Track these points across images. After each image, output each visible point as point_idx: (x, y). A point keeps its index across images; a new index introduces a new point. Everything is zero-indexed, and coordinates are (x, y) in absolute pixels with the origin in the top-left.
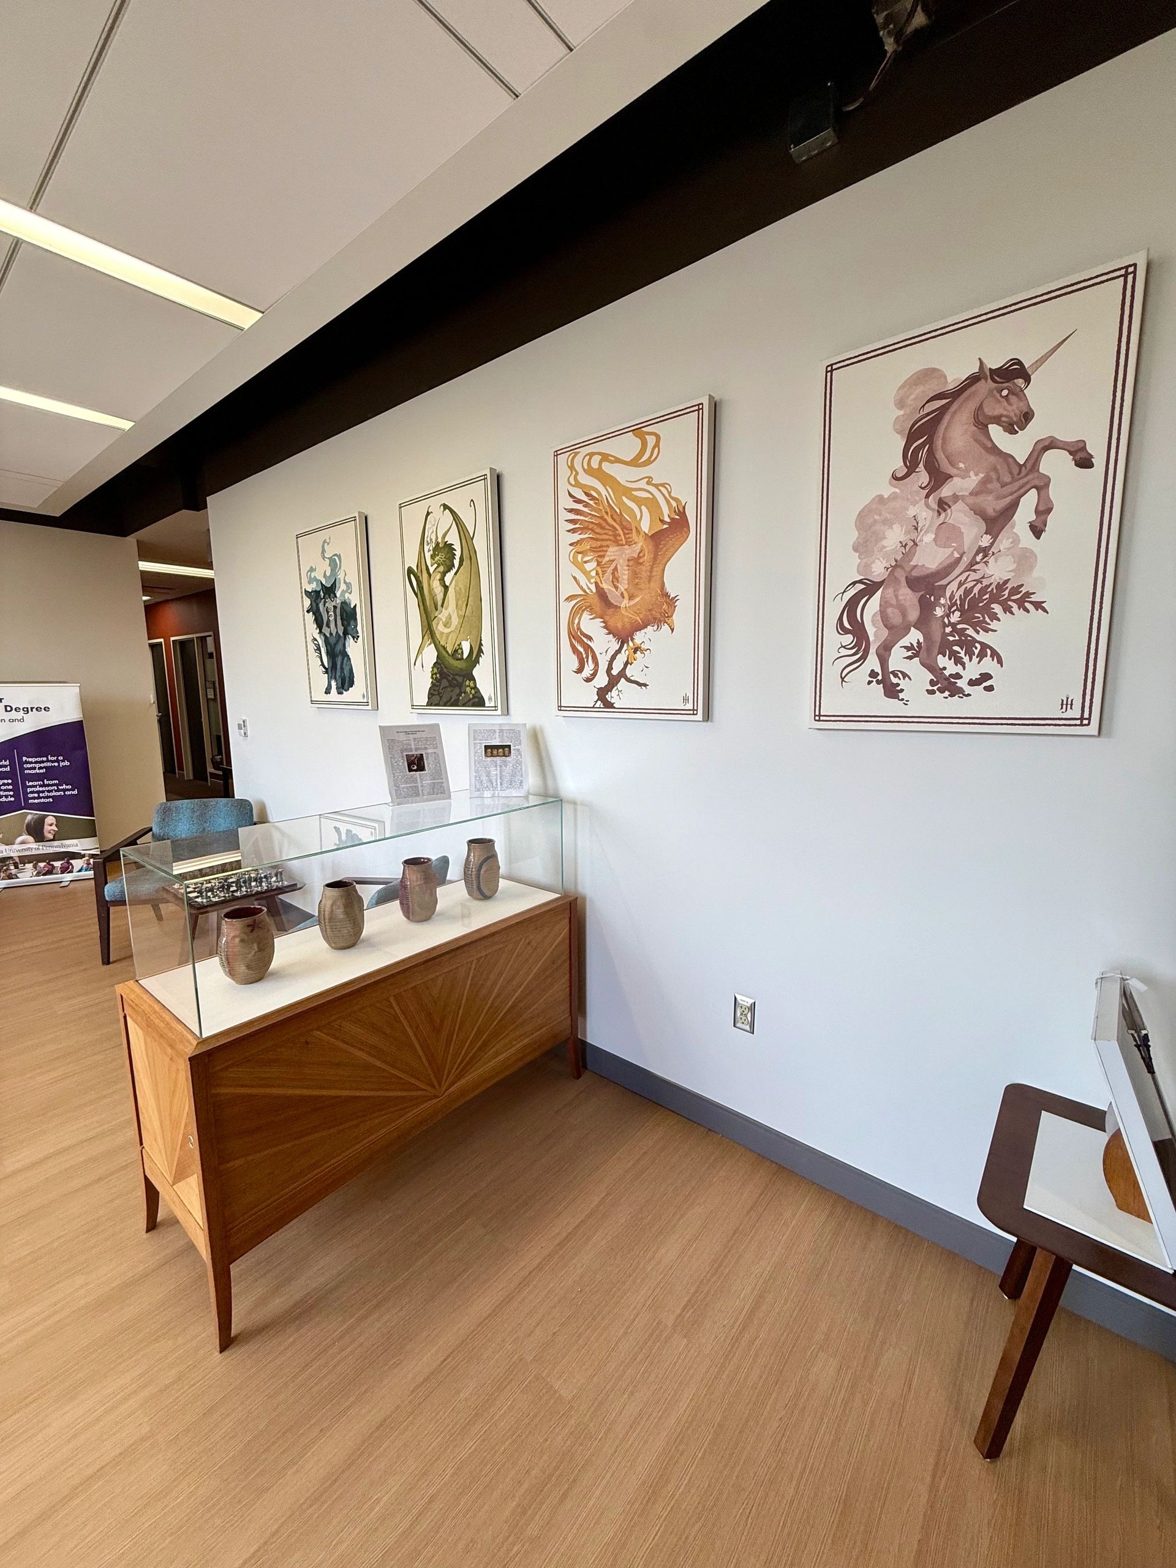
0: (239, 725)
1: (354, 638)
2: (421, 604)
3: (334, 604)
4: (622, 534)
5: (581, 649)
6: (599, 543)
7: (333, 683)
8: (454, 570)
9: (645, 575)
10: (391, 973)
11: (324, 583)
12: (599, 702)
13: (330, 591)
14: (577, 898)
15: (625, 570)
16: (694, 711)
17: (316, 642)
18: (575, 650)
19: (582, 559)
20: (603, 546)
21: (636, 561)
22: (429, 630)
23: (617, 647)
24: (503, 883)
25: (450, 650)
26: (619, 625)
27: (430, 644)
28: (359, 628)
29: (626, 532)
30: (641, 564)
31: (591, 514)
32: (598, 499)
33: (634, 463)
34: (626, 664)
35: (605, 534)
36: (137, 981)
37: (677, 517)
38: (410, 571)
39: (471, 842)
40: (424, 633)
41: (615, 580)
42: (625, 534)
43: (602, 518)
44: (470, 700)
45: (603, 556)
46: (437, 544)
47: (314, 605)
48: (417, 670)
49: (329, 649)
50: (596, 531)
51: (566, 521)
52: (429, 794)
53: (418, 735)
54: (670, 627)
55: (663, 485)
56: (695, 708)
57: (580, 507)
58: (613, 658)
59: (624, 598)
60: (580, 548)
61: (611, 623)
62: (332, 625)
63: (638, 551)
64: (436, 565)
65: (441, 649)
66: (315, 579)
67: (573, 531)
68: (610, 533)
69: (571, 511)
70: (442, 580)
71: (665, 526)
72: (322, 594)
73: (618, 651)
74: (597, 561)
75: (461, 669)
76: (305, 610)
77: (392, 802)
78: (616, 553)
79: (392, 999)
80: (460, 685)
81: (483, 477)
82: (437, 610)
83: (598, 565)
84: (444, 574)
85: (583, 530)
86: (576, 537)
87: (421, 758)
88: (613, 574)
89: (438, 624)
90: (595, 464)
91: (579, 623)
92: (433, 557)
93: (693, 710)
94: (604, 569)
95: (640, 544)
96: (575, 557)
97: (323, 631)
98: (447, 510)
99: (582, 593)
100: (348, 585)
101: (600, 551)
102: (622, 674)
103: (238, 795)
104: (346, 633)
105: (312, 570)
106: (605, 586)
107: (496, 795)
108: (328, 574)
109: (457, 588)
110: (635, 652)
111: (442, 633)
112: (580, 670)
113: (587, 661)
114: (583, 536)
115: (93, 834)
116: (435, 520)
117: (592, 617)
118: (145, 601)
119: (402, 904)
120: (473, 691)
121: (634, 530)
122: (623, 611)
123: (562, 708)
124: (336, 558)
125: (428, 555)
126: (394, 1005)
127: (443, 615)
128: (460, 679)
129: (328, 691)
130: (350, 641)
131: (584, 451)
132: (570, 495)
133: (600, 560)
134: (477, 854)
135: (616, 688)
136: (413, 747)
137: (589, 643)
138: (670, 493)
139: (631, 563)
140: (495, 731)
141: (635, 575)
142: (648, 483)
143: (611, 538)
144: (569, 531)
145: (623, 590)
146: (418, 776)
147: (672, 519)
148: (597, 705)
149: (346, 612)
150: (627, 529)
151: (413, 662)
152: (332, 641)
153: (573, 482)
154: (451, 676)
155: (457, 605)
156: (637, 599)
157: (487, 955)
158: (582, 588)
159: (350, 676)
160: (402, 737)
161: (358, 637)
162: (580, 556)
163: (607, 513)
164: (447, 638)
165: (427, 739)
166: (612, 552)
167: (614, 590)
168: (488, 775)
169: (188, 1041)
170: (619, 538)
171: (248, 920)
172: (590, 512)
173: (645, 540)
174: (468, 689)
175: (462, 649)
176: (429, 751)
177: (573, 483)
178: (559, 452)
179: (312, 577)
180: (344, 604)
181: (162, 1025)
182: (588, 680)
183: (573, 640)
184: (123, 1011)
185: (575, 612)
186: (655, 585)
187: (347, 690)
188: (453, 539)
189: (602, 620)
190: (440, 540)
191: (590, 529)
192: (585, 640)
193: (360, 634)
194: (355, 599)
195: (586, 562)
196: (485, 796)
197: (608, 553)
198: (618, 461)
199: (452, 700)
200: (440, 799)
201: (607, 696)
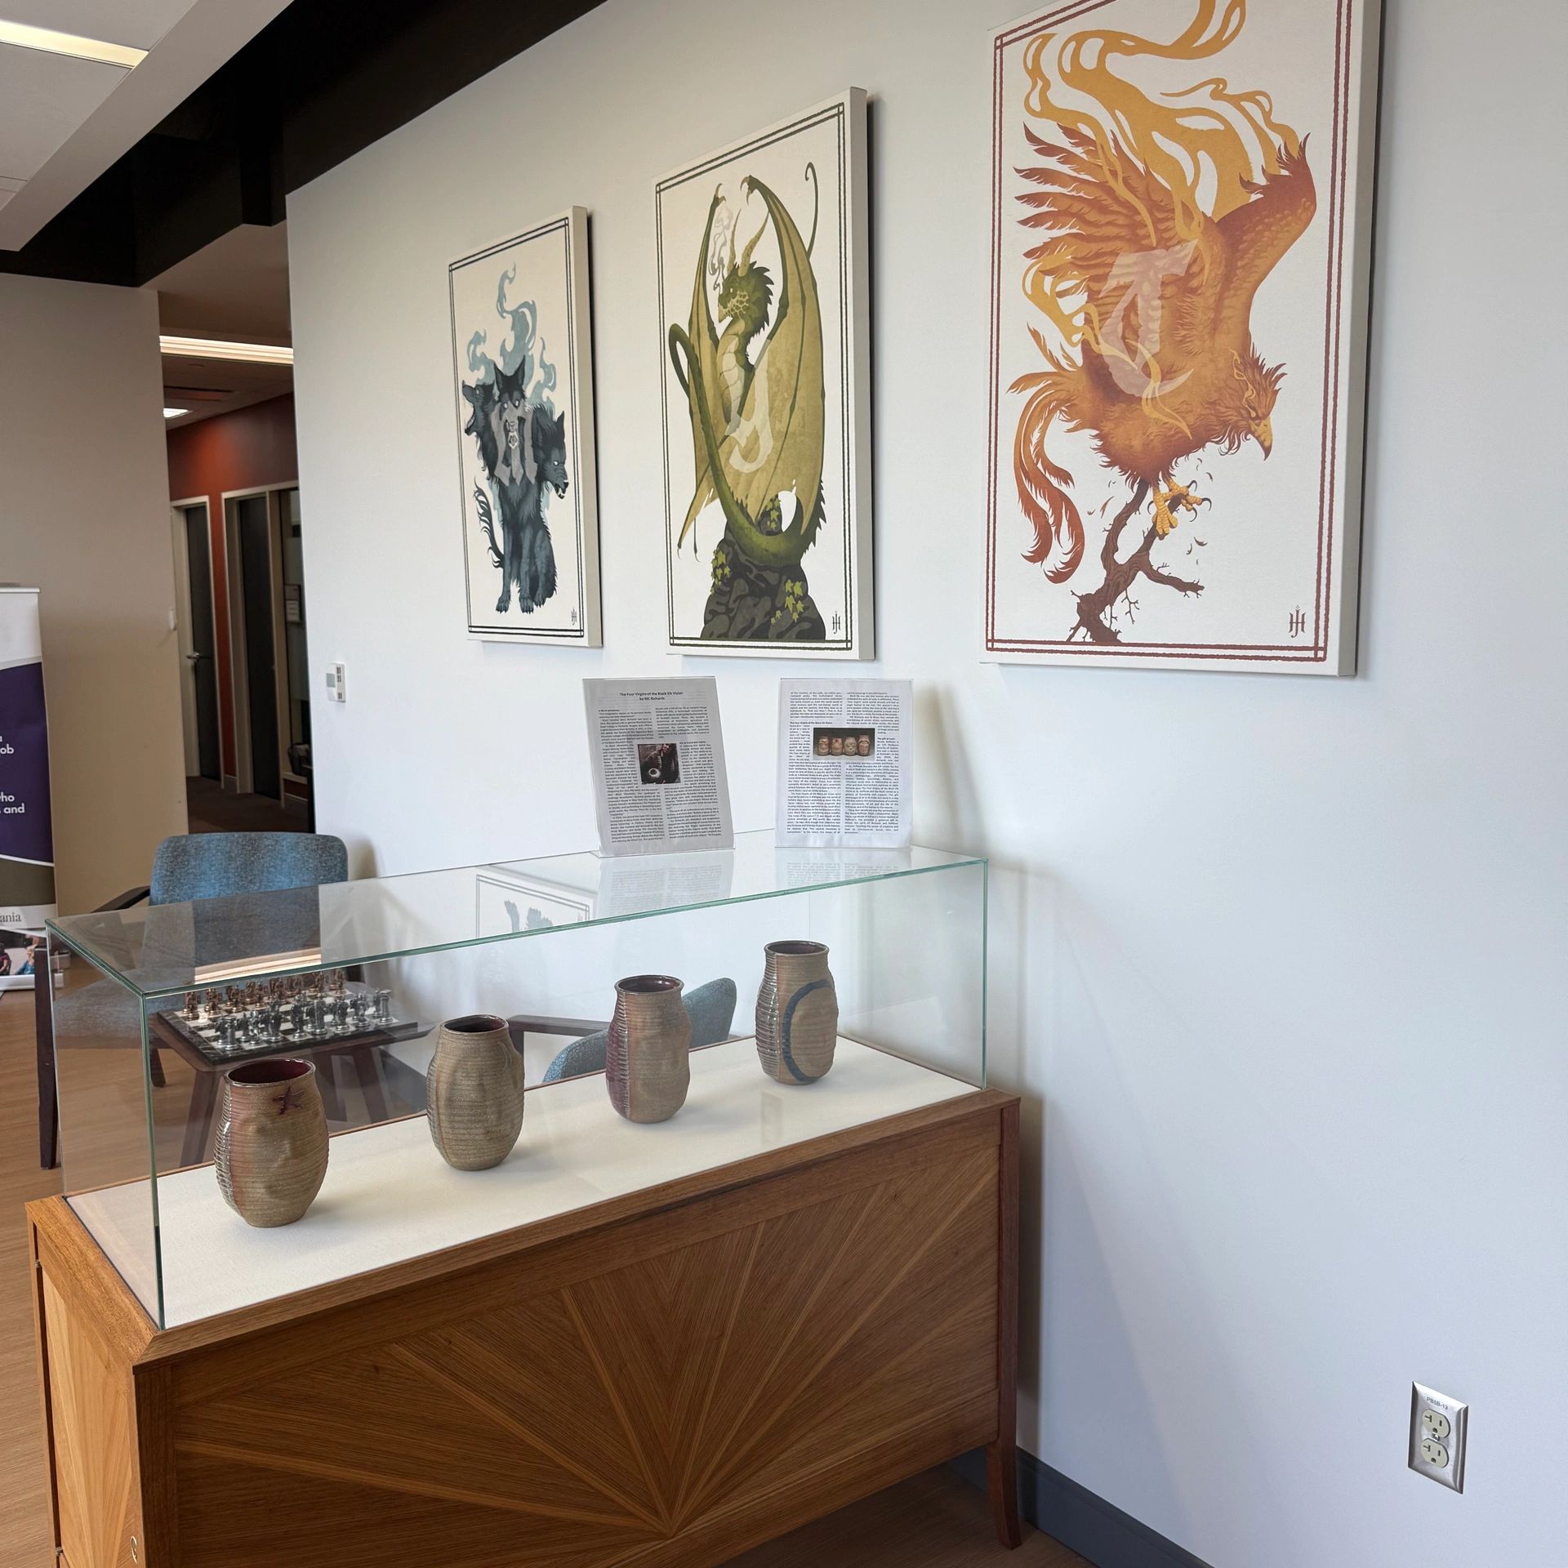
0: (329, 677)
1: (557, 487)
2: (696, 409)
3: (519, 413)
4: (1149, 222)
5: (1043, 504)
6: (1094, 247)
7: (515, 589)
8: (768, 329)
9: (1202, 317)
10: (569, 1232)
11: (500, 367)
12: (1083, 630)
13: (511, 384)
14: (1019, 1100)
15: (1154, 309)
16: (1318, 652)
17: (481, 498)
18: (1029, 506)
19: (1054, 285)
20: (1105, 254)
21: (1181, 286)
22: (711, 468)
23: (1129, 496)
24: (844, 1051)
25: (753, 511)
26: (1137, 443)
27: (713, 499)
28: (569, 466)
29: (1160, 216)
30: (1193, 291)
31: (1075, 179)
32: (1093, 143)
33: (1185, 48)
34: (1151, 536)
35: (1109, 223)
36: (65, 1198)
37: (1285, 172)
38: (676, 334)
39: (775, 948)
40: (700, 477)
41: (1130, 334)
42: (1156, 222)
43: (1103, 186)
44: (793, 625)
45: (1103, 278)
46: (734, 270)
47: (481, 415)
48: (683, 559)
49: (508, 512)
50: (1088, 217)
51: (1018, 198)
52: (686, 834)
53: (666, 703)
54: (1262, 444)
55: (1251, 97)
56: (1321, 644)
57: (1051, 163)
58: (1120, 522)
59: (1149, 375)
60: (1049, 261)
61: (1119, 438)
62: (515, 461)
63: (1187, 261)
64: (729, 319)
65: (735, 510)
66: (484, 359)
67: (1034, 221)
68: (1121, 221)
69: (1029, 174)
70: (742, 353)
71: (1254, 197)
72: (496, 392)
73: (1132, 507)
74: (1089, 290)
75: (775, 555)
76: (463, 427)
77: (604, 848)
78: (1135, 269)
79: (566, 1295)
80: (774, 592)
81: (835, 111)
82: (728, 420)
83: (1090, 299)
84: (746, 339)
85: (1055, 219)
86: (1040, 236)
87: (670, 753)
88: (1126, 318)
89: (730, 453)
90: (1089, 60)
91: (1040, 442)
92: (723, 300)
93: (1316, 648)
94: (1103, 309)
95: (1192, 243)
96: (1037, 285)
97: (496, 473)
98: (756, 191)
99: (1052, 369)
100: (549, 370)
101: (1095, 266)
102: (1140, 561)
103: (321, 828)
104: (541, 477)
105: (478, 339)
106: (1108, 350)
107: (836, 843)
108: (509, 347)
109: (772, 370)
110: (1173, 507)
111: (738, 474)
112: (1039, 554)
113: (1058, 532)
114: (1057, 233)
115: (49, 898)
116: (730, 217)
117: (1071, 425)
118: (168, 420)
119: (610, 1079)
120: (800, 606)
121: (1178, 209)
122: (1147, 409)
123: (996, 645)
124: (526, 311)
125: (713, 296)
126: (572, 1308)
127: (741, 433)
128: (772, 578)
129: (502, 606)
130: (550, 495)
131: (1064, 31)
132: (1031, 137)
133: (1095, 286)
134: (784, 976)
135: (1123, 595)
136: (655, 727)
137: (1063, 488)
138: (1267, 115)
139: (1170, 291)
140: (839, 697)
141: (1177, 320)
142: (1217, 95)
143: (1124, 232)
144: (1024, 222)
145: (1148, 356)
146: (662, 794)
147: (1273, 179)
148: (1078, 638)
149: (543, 430)
150: (1161, 206)
151: (675, 542)
152: (515, 494)
153: (1035, 104)
154: (755, 571)
155: (771, 409)
156: (1182, 379)
157: (791, 1215)
158: (1051, 358)
159: (548, 571)
160: (633, 705)
161: (566, 485)
162: (1048, 280)
163: (1114, 173)
164: (749, 483)
165: (685, 712)
166: (1125, 267)
167: (1127, 359)
168: (819, 797)
169: (138, 1332)
170: (1141, 232)
171: (277, 1088)
172: (1074, 174)
173: (1205, 232)
174: (790, 601)
175: (779, 509)
176: (691, 738)
177: (1038, 108)
178: (1005, 40)
179: (478, 355)
180: (541, 412)
181: (96, 1292)
182: (1058, 577)
183: (1027, 484)
184: (37, 1258)
185: (1035, 417)
186: (1226, 342)
187: (541, 603)
188: (768, 256)
189: (1095, 432)
190: (739, 261)
191: (1073, 215)
192: (1054, 481)
193: (570, 479)
194: (561, 401)
195: (1061, 294)
196: (811, 843)
197: (1115, 271)
198: (1144, 46)
199: (756, 625)
200: (708, 848)
201: (1102, 616)
